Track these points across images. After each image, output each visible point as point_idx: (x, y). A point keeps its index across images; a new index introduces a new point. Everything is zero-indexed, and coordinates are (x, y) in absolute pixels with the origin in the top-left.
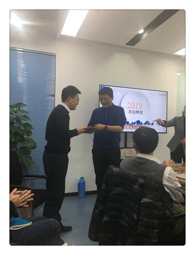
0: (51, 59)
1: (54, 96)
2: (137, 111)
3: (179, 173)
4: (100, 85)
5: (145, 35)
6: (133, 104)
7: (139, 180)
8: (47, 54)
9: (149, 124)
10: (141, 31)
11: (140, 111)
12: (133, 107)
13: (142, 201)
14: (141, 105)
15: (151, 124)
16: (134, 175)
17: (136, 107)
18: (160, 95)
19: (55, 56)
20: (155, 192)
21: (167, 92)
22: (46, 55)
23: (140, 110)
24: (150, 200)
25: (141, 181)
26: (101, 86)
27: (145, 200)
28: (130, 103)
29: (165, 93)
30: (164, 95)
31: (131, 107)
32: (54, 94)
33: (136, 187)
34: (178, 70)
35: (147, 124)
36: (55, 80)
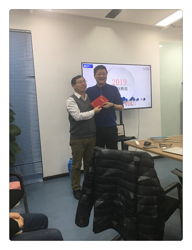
0: (27, 36)
1: (34, 77)
2: (121, 88)
3: (168, 147)
4: (82, 63)
6: (117, 80)
7: (135, 158)
8: (21, 31)
9: (134, 100)
11: (124, 88)
12: (118, 84)
14: (125, 81)
15: (136, 100)
16: (128, 154)
17: (120, 83)
18: (144, 69)
19: (30, 33)
21: (151, 66)
22: (20, 33)
23: (124, 86)
27: (142, 178)
28: (114, 80)
29: (149, 67)
30: (148, 69)
31: (116, 84)
32: (34, 75)
35: (133, 100)
36: (33, 60)
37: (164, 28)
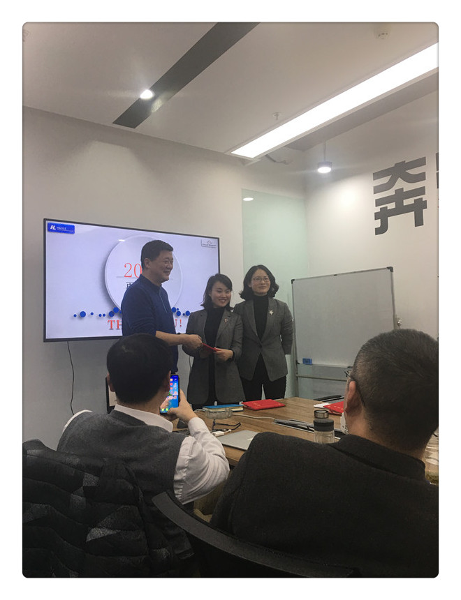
3: (230, 430)
4: (45, 220)
5: (158, 105)
6: (137, 267)
7: (85, 479)
9: (179, 314)
10: (147, 94)
13: (89, 539)
15: (184, 314)
16: (74, 467)
18: (203, 245)
20: (122, 507)
21: (218, 239)
24: (109, 532)
25: (90, 480)
26: (47, 222)
27: (97, 533)
28: (128, 266)
29: (214, 242)
30: (213, 246)
31: (133, 276)
33: (78, 499)
34: (242, 189)
37: (251, 161)
